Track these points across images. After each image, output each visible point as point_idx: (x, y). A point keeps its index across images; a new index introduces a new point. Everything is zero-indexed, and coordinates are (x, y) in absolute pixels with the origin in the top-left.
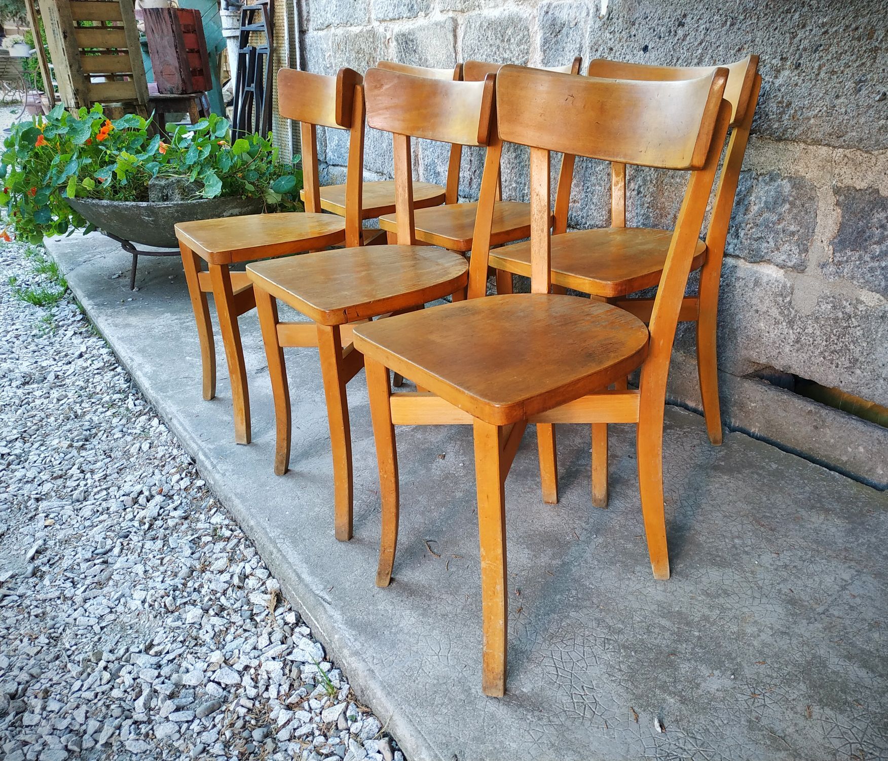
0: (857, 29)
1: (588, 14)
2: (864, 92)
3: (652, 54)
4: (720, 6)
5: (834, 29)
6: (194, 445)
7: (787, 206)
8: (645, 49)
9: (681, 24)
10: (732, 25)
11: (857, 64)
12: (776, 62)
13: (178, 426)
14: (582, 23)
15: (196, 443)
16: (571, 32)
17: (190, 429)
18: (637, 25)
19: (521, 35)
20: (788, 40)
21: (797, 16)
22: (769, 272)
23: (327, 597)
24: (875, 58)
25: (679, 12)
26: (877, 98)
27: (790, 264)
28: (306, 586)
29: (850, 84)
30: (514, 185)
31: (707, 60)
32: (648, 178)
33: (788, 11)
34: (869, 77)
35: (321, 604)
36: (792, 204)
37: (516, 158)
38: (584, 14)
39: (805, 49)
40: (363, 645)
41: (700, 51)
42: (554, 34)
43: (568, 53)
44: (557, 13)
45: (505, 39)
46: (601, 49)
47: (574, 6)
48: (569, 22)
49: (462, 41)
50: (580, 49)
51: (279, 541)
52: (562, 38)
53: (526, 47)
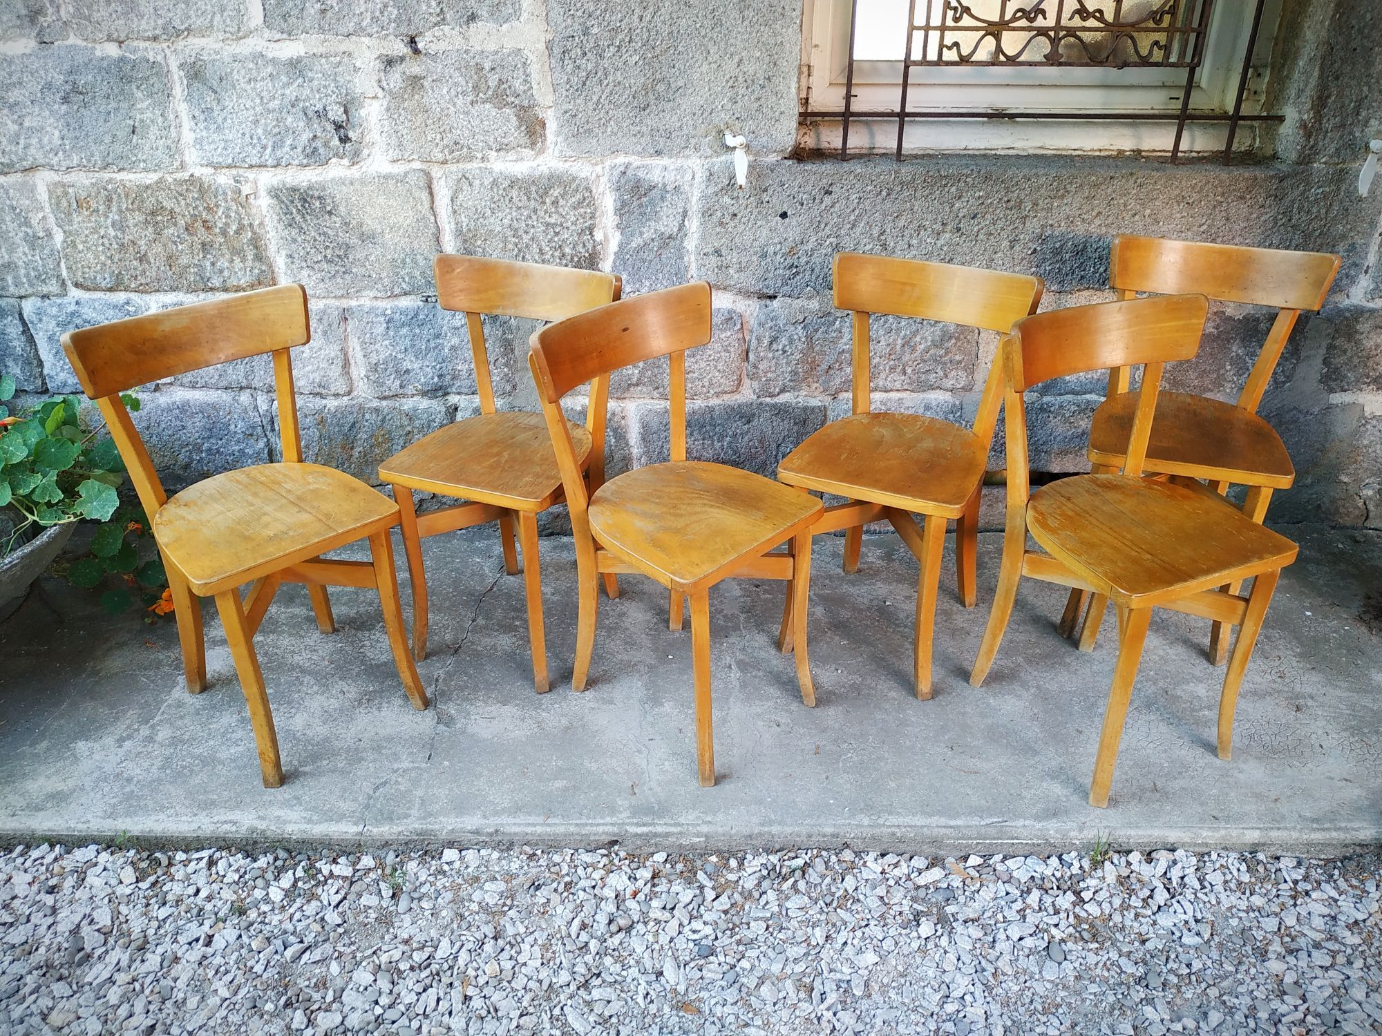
0: (1008, 201)
1: (693, 178)
2: (1017, 248)
3: (792, 221)
4: (874, 178)
5: (989, 201)
6: (601, 829)
7: (953, 341)
8: (784, 215)
9: (828, 193)
10: (888, 195)
11: (1011, 227)
12: (938, 227)
13: (529, 830)
14: (687, 187)
15: (598, 825)
16: (668, 196)
17: (558, 822)
18: (770, 192)
19: (579, 196)
20: (947, 209)
21: (953, 189)
22: (936, 396)
24: (1024, 223)
25: (824, 181)
26: (1030, 252)
27: (959, 386)
29: (1005, 243)
31: (862, 225)
32: (796, 337)
33: (945, 185)
34: (1022, 237)
35: (1002, 826)
36: (958, 339)
38: (688, 177)
39: (964, 217)
41: (853, 217)
42: (637, 196)
43: (664, 218)
44: (641, 174)
45: (547, 200)
46: (719, 214)
47: (672, 168)
48: (665, 185)
49: (452, 200)
50: (685, 214)
51: (881, 821)
52: (651, 201)
53: (589, 211)
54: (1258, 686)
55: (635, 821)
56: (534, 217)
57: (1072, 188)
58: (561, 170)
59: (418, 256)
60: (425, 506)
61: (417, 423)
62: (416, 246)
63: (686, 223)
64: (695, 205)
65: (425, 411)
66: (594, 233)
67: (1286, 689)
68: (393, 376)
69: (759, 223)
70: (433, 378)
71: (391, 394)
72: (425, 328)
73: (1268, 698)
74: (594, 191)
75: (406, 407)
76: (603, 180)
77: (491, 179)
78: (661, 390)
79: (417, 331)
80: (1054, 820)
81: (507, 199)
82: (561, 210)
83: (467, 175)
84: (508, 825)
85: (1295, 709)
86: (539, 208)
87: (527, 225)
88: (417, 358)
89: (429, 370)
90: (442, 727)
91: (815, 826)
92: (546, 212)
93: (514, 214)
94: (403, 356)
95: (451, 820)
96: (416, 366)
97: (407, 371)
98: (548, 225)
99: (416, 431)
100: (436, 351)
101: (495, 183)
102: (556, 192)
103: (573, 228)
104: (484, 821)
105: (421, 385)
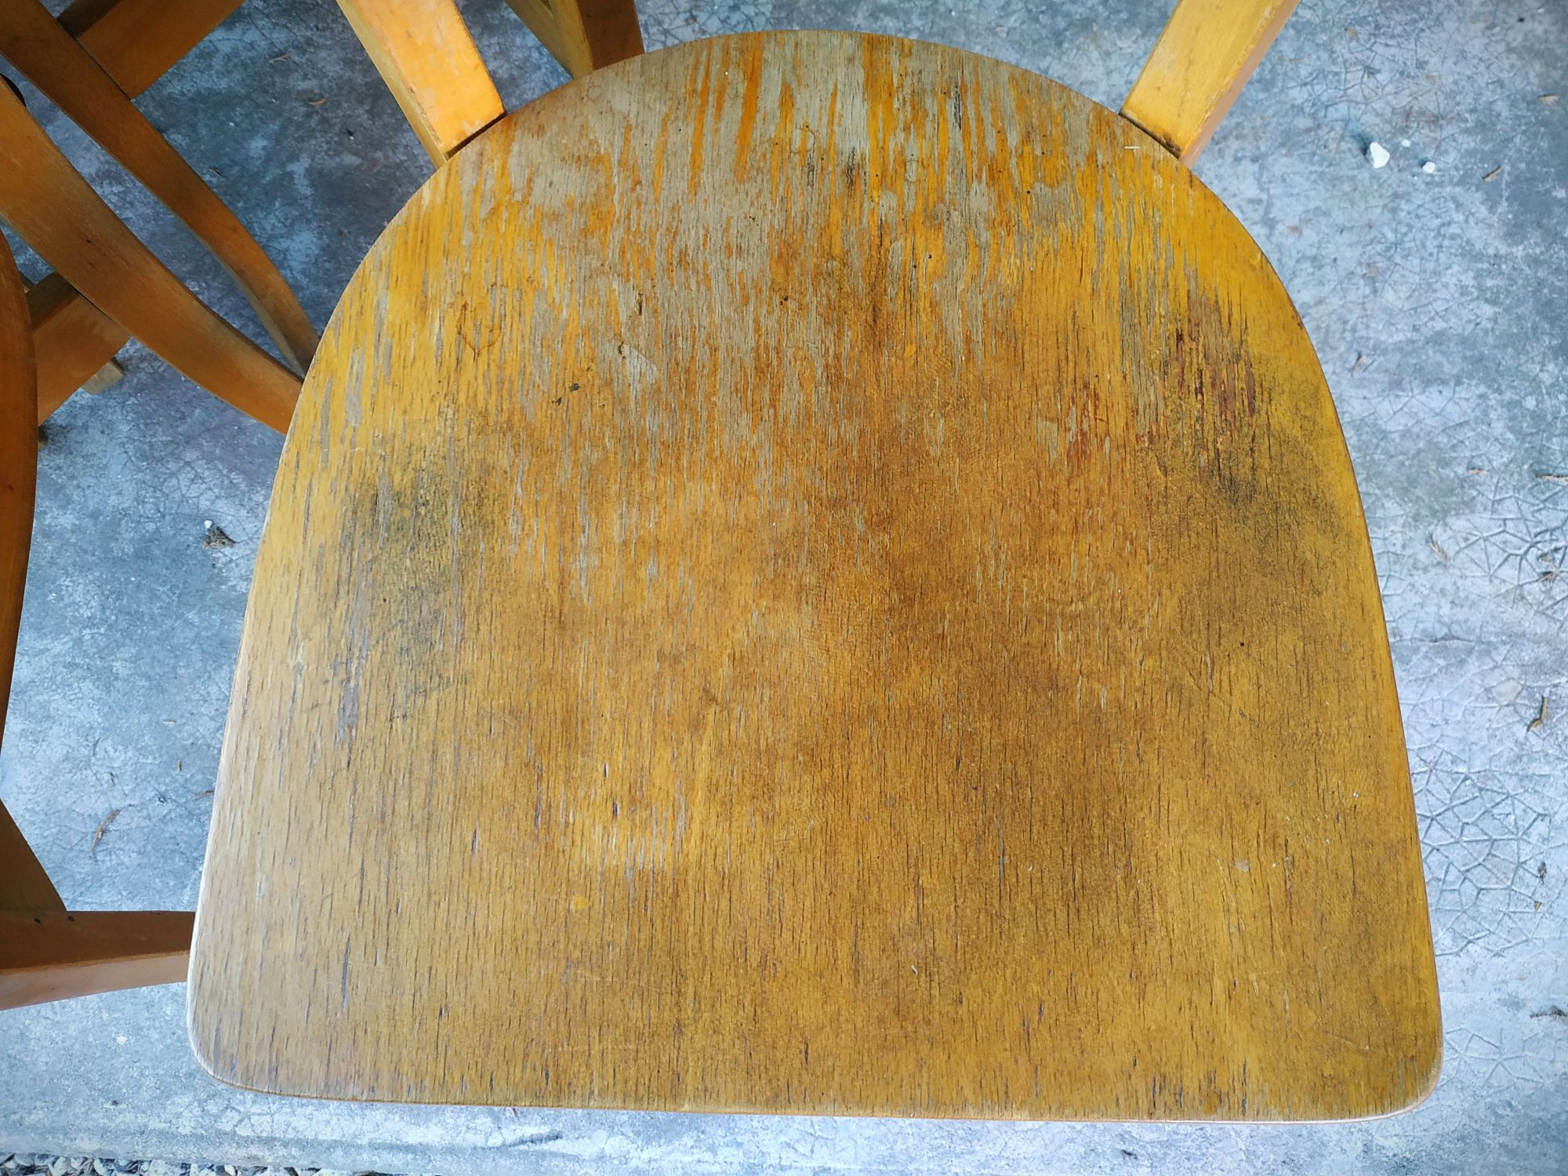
23: (529, 1131)
28: (451, 1150)
35: (543, 1154)
40: (740, 1145)
51: (225, 1125)
54: (1461, 614)
67: (1541, 627)
73: (1473, 666)
80: (688, 1140)
85: (1531, 714)
91: (53, 1131)
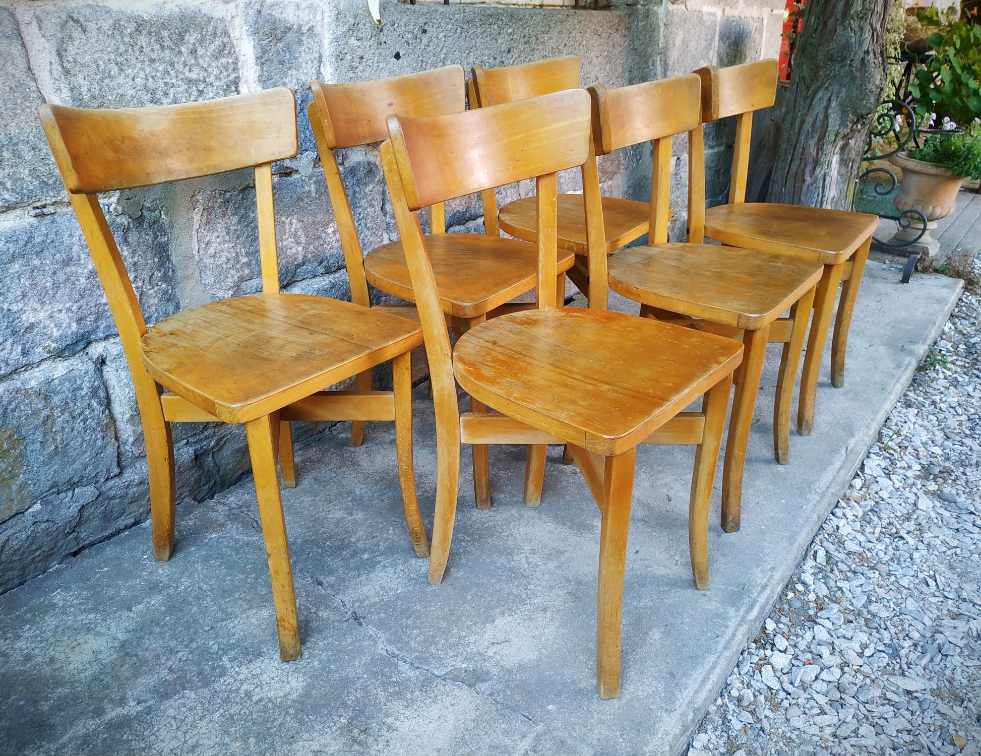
0: (524, 36)
1: (323, 18)
3: (404, 61)
5: (515, 37)
8: (397, 56)
9: (424, 32)
12: (492, 61)
14: (319, 28)
16: (304, 38)
19: (218, 42)
20: (495, 44)
21: (496, 27)
25: (421, 20)
30: (245, 260)
33: (491, 23)
37: (239, 222)
38: (319, 17)
39: (504, 51)
41: (442, 56)
42: (275, 41)
43: (304, 64)
44: (276, 14)
45: (183, 49)
46: (348, 57)
47: (303, 6)
48: (300, 26)
49: (59, 55)
50: (320, 61)
52: (288, 48)
53: (230, 61)
55: (743, 609)
56: (172, 73)
57: (552, 24)
58: (193, 8)
59: (21, 146)
60: (86, 514)
61: (56, 400)
62: (13, 130)
63: (322, 69)
64: (328, 50)
65: (63, 379)
66: (240, 89)
68: (9, 342)
69: (381, 65)
70: (69, 326)
71: (9, 370)
72: (46, 254)
74: (232, 36)
75: (33, 383)
76: (238, 21)
77: (111, 22)
78: (325, 263)
79: (36, 262)
81: (137, 48)
82: (201, 61)
83: (75, 16)
84: (693, 698)
86: (176, 60)
87: (166, 84)
88: (43, 303)
89: (63, 316)
90: (484, 687)
92: (185, 65)
93: (148, 70)
94: (21, 305)
95: (656, 741)
96: (42, 315)
97: (31, 327)
98: (190, 81)
99: (57, 412)
100: (68, 285)
101: (117, 27)
102: (192, 38)
103: (218, 83)
104: (676, 716)
105: (56, 341)
